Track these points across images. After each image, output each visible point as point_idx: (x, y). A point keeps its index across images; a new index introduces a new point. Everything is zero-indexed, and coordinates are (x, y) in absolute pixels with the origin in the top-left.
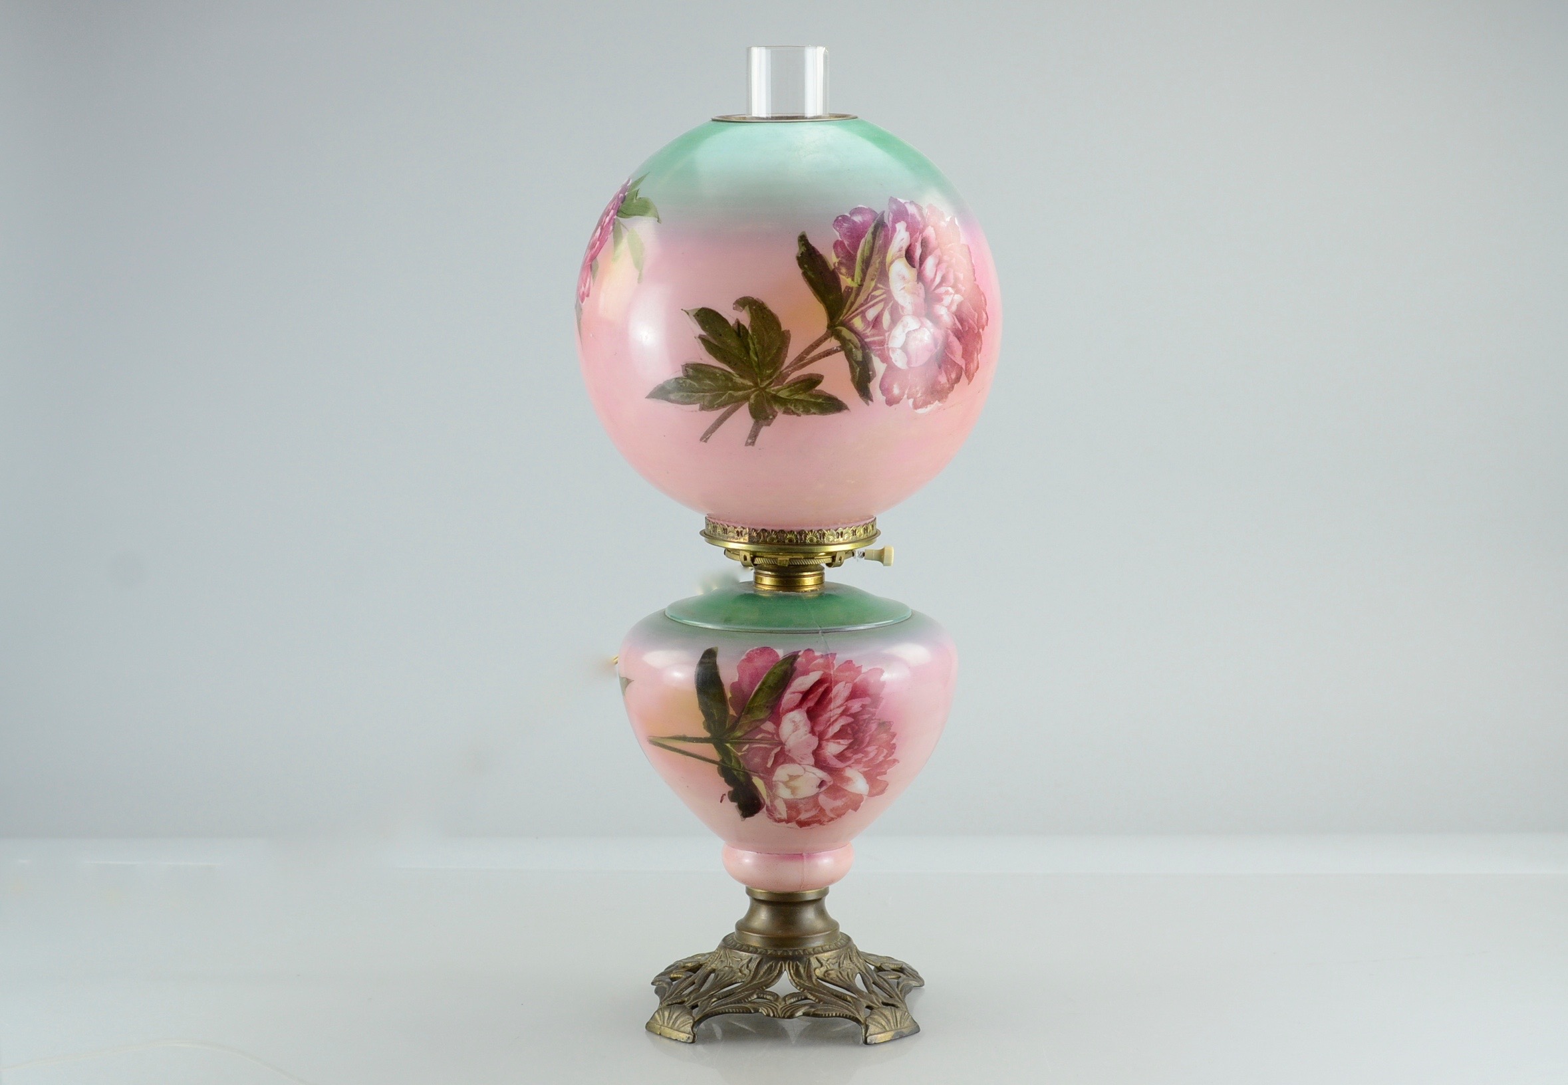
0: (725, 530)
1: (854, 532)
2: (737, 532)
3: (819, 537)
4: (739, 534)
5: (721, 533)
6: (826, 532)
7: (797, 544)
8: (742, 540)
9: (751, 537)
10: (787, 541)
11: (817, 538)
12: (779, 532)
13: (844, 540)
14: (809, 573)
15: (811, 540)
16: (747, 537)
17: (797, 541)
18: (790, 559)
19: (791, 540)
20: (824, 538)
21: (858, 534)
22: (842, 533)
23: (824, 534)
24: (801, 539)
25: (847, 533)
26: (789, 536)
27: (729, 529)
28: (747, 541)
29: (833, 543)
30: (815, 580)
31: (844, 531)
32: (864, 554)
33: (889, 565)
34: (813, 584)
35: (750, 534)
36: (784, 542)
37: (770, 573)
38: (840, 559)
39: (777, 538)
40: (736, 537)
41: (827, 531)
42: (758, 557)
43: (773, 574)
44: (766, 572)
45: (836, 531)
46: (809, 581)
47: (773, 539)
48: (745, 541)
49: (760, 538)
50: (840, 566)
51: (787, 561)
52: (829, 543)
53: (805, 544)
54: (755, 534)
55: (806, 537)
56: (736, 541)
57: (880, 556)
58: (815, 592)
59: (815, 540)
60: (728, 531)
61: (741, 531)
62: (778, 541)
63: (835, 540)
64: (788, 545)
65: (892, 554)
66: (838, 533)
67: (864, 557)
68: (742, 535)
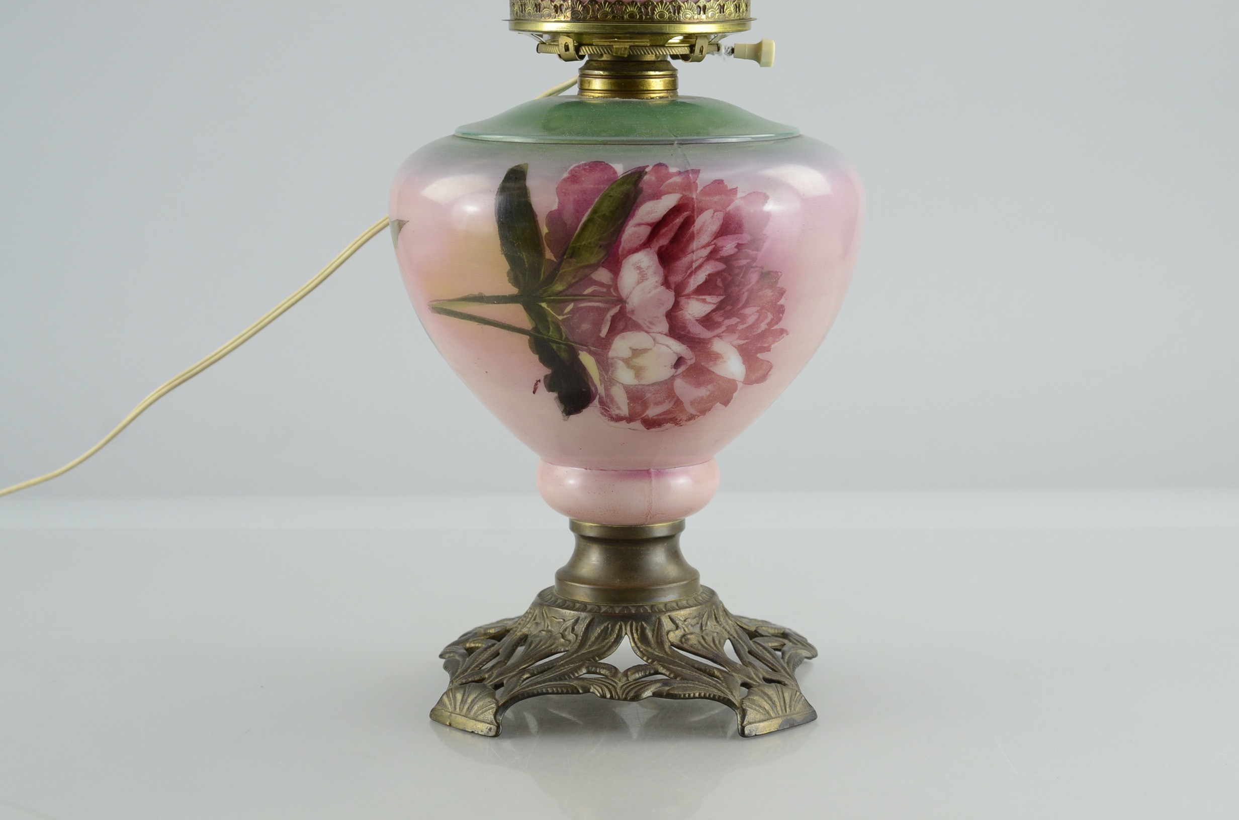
0: (538, 7)
1: (722, 8)
2: (555, 6)
3: (672, 11)
4: (558, 9)
5: (532, 11)
6: (682, 4)
7: (641, 20)
8: (562, 18)
9: (574, 12)
10: (626, 17)
11: (670, 12)
12: (615, 3)
13: (707, 17)
14: (657, 73)
15: (661, 15)
16: (569, 14)
17: (641, 17)
18: (630, 46)
19: (632, 15)
20: (679, 13)
21: (727, 12)
22: (705, 7)
23: (679, 7)
24: (647, 14)
25: (712, 7)
26: (630, 9)
27: (544, 4)
28: (569, 19)
29: (692, 21)
30: (665, 84)
31: (708, 5)
32: (733, 51)
33: (767, 64)
34: (662, 88)
35: (573, 8)
36: (623, 17)
37: (601, 73)
38: (701, 51)
39: (613, 12)
40: (553, 14)
41: (684, 3)
42: (585, 45)
43: (606, 73)
44: (596, 72)
45: (695, 4)
46: (656, 84)
47: (606, 14)
48: (566, 19)
49: (589, 14)
50: (699, 60)
51: (626, 49)
52: (687, 20)
53: (652, 20)
54: (580, 8)
55: (653, 10)
56: (554, 20)
57: (756, 53)
58: (667, 99)
59: (667, 15)
60: (542, 7)
61: (561, 5)
62: (614, 17)
63: (696, 17)
64: (628, 21)
65: (773, 49)
66: (699, 7)
67: (733, 56)
68: (561, 10)
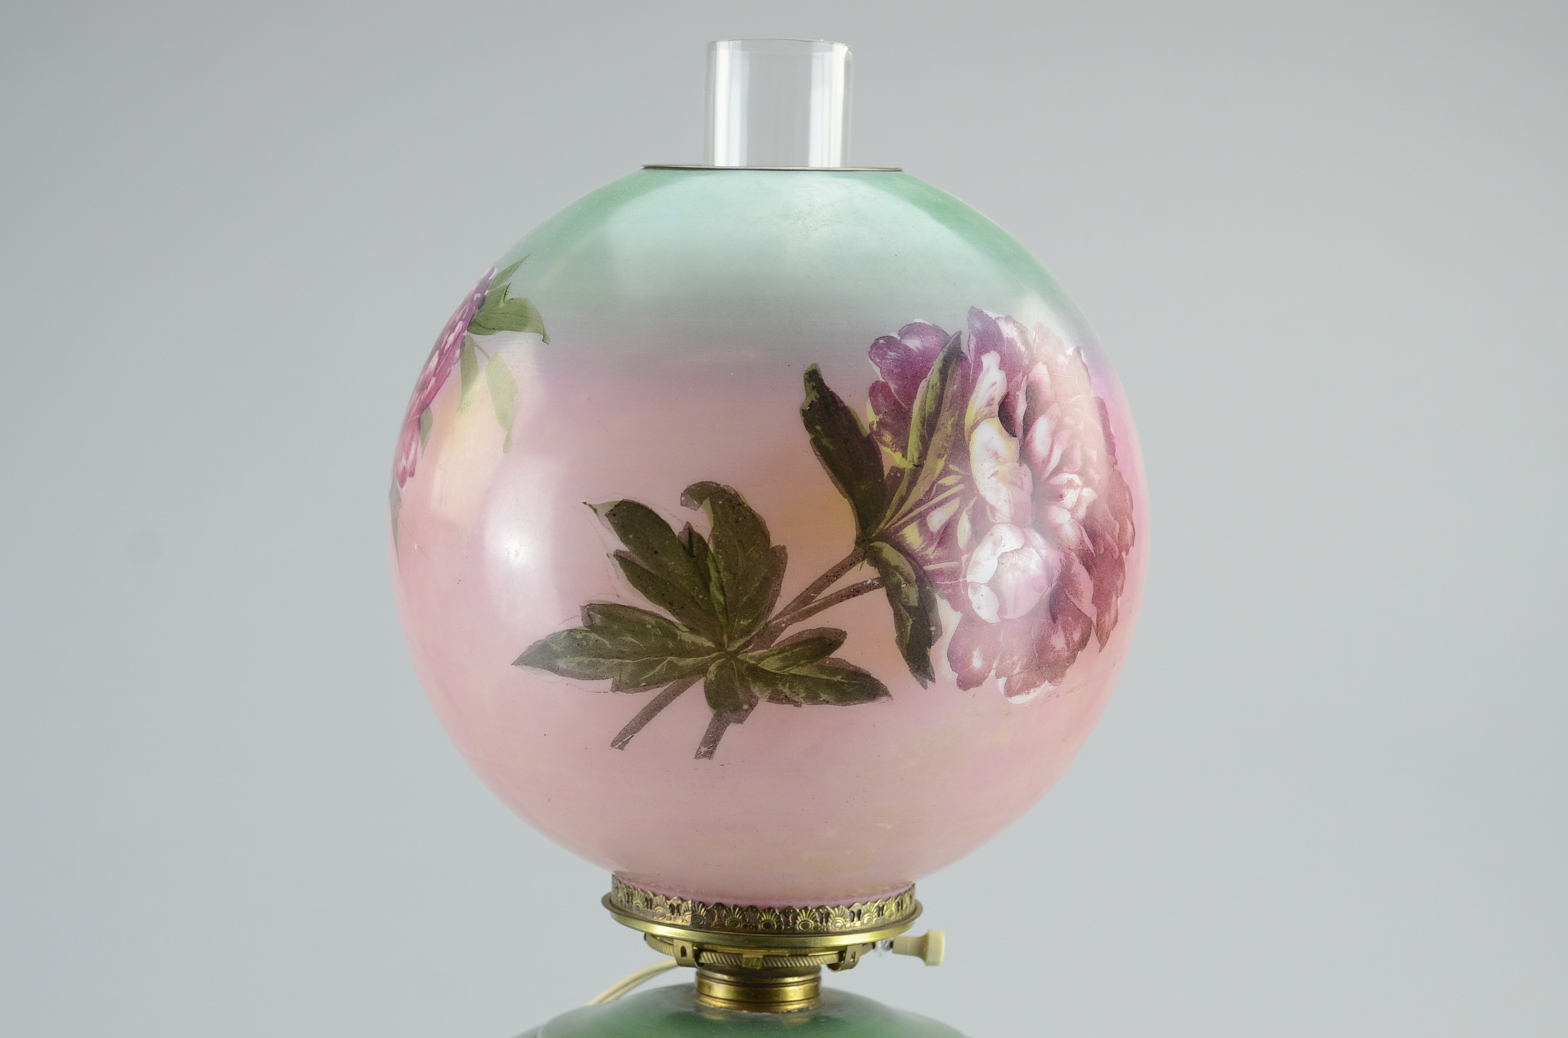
0: (649, 902)
1: (880, 910)
2: (671, 906)
3: (818, 919)
4: (674, 909)
5: (641, 905)
6: (832, 911)
7: (779, 932)
8: (679, 922)
9: (695, 917)
10: (760, 926)
11: (816, 921)
12: (747, 910)
13: (862, 924)
14: (796, 979)
15: (805, 925)
16: (688, 917)
17: (779, 927)
18: (765, 956)
19: (768, 925)
20: (827, 921)
21: (887, 913)
22: (859, 912)
23: (828, 915)
24: (787, 923)
25: (868, 911)
26: (765, 917)
27: (656, 900)
28: (689, 924)
29: (844, 929)
30: (805, 992)
31: (864, 909)
32: (891, 945)
33: (935, 963)
34: (801, 998)
35: (694, 912)
36: (756, 927)
37: (725, 977)
38: (853, 957)
39: (744, 920)
40: (669, 915)
41: (833, 909)
42: (706, 950)
43: (732, 979)
44: (719, 976)
45: (849, 908)
46: (795, 993)
47: (736, 922)
48: (684, 924)
49: (713, 920)
50: (851, 966)
51: (758, 959)
52: (838, 930)
53: (793, 932)
54: (703, 912)
55: (795, 919)
56: (669, 922)
57: (921, 949)
58: (806, 1013)
59: (812, 923)
60: (654, 903)
61: (678, 905)
62: (745, 926)
63: (848, 925)
64: (764, 933)
65: (942, 944)
66: (852, 912)
67: (891, 951)
68: (679, 912)
